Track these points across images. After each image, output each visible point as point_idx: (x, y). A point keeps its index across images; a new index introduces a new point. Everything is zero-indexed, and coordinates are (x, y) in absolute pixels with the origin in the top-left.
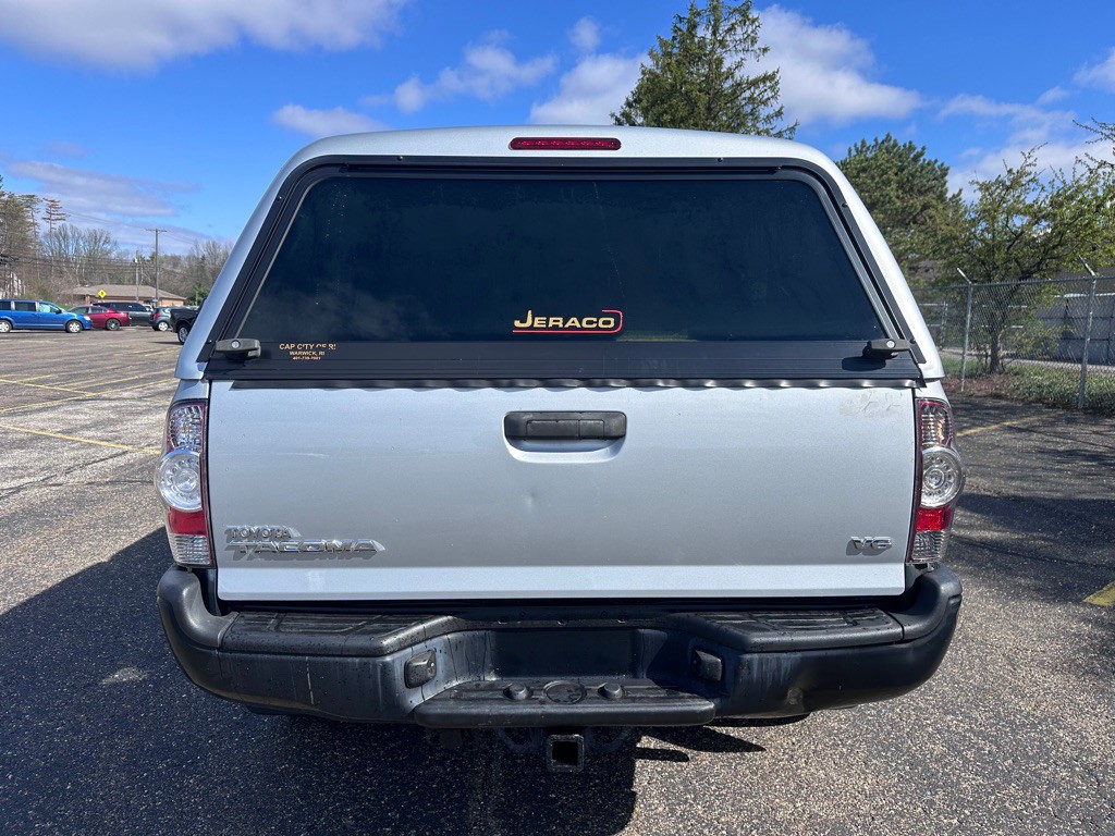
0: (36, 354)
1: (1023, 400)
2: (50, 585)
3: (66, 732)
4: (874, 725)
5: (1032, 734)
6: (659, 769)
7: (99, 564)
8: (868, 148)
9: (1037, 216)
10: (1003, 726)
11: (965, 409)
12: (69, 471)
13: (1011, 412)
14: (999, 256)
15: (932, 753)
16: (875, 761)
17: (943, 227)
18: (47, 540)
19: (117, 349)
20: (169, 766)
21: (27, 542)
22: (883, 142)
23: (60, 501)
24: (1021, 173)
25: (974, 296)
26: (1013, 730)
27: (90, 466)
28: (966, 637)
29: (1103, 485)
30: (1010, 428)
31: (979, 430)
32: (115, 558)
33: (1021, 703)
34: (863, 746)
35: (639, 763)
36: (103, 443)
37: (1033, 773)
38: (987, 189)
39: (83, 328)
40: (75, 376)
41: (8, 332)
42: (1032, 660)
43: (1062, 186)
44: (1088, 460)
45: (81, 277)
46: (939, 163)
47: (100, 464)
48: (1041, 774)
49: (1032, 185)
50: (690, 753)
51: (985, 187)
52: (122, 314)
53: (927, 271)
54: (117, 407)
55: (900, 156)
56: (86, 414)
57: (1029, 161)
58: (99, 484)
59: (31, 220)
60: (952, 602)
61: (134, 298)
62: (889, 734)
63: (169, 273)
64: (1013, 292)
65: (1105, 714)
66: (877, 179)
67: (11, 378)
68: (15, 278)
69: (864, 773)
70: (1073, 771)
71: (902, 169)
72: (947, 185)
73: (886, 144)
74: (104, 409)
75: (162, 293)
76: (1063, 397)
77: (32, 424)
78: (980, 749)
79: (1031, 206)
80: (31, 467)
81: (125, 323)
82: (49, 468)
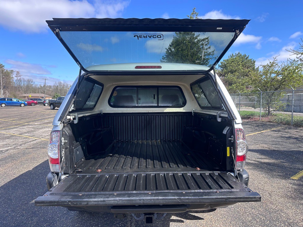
0: (12, 113)
1: (277, 123)
2: (16, 177)
3: (20, 216)
4: (233, 212)
5: (275, 214)
6: (176, 225)
7: (29, 171)
8: (234, 56)
9: (278, 74)
10: (267, 212)
11: (261, 125)
12: (21, 145)
13: (273, 126)
14: (269, 85)
15: (248, 220)
16: (233, 222)
17: (253, 77)
18: (15, 164)
19: (34, 111)
20: (47, 225)
21: (10, 165)
22: (238, 54)
23: (18, 153)
24: (273, 63)
25: (262, 95)
26: (270, 213)
27: (26, 144)
28: (259, 188)
29: (297, 146)
30: (273, 130)
31: (264, 131)
32: (33, 169)
33: (272, 206)
34: (230, 218)
35: (171, 223)
36: (30, 137)
37: (275, 225)
38: (265, 67)
39: (25, 105)
40: (23, 119)
41: (5, 107)
42: (276, 194)
43: (284, 66)
44: (293, 139)
45: (24, 91)
46: (253, 60)
47: (29, 143)
48: (276, 225)
49: (276, 66)
50: (184, 220)
51: (264, 66)
52: (35, 101)
53: (251, 88)
54: (34, 127)
55: (242, 58)
56: (25, 129)
57: (275, 60)
58: (29, 149)
59: (12, 77)
60: (246, 179)
61: (39, 97)
62: (237, 215)
63: (48, 90)
64: (273, 94)
65: (294, 209)
66: (236, 64)
67: (5, 119)
68: (7, 92)
69: (230, 225)
70: (285, 224)
71: (243, 61)
72: (255, 65)
73: (238, 55)
74: (30, 128)
75: (46, 96)
76: (287, 122)
77: (11, 132)
78: (261, 219)
79: (276, 71)
80: (11, 144)
81: (36, 104)
82: (16, 144)
